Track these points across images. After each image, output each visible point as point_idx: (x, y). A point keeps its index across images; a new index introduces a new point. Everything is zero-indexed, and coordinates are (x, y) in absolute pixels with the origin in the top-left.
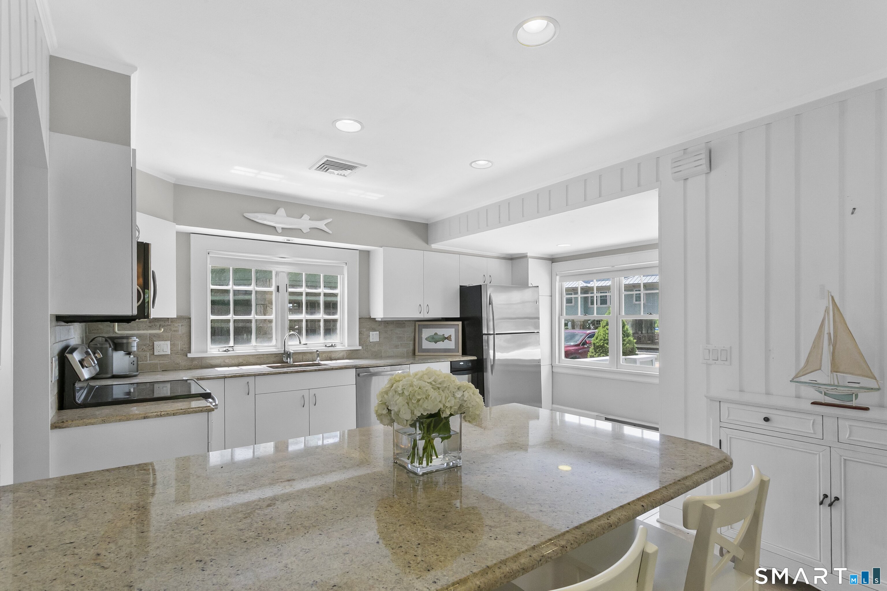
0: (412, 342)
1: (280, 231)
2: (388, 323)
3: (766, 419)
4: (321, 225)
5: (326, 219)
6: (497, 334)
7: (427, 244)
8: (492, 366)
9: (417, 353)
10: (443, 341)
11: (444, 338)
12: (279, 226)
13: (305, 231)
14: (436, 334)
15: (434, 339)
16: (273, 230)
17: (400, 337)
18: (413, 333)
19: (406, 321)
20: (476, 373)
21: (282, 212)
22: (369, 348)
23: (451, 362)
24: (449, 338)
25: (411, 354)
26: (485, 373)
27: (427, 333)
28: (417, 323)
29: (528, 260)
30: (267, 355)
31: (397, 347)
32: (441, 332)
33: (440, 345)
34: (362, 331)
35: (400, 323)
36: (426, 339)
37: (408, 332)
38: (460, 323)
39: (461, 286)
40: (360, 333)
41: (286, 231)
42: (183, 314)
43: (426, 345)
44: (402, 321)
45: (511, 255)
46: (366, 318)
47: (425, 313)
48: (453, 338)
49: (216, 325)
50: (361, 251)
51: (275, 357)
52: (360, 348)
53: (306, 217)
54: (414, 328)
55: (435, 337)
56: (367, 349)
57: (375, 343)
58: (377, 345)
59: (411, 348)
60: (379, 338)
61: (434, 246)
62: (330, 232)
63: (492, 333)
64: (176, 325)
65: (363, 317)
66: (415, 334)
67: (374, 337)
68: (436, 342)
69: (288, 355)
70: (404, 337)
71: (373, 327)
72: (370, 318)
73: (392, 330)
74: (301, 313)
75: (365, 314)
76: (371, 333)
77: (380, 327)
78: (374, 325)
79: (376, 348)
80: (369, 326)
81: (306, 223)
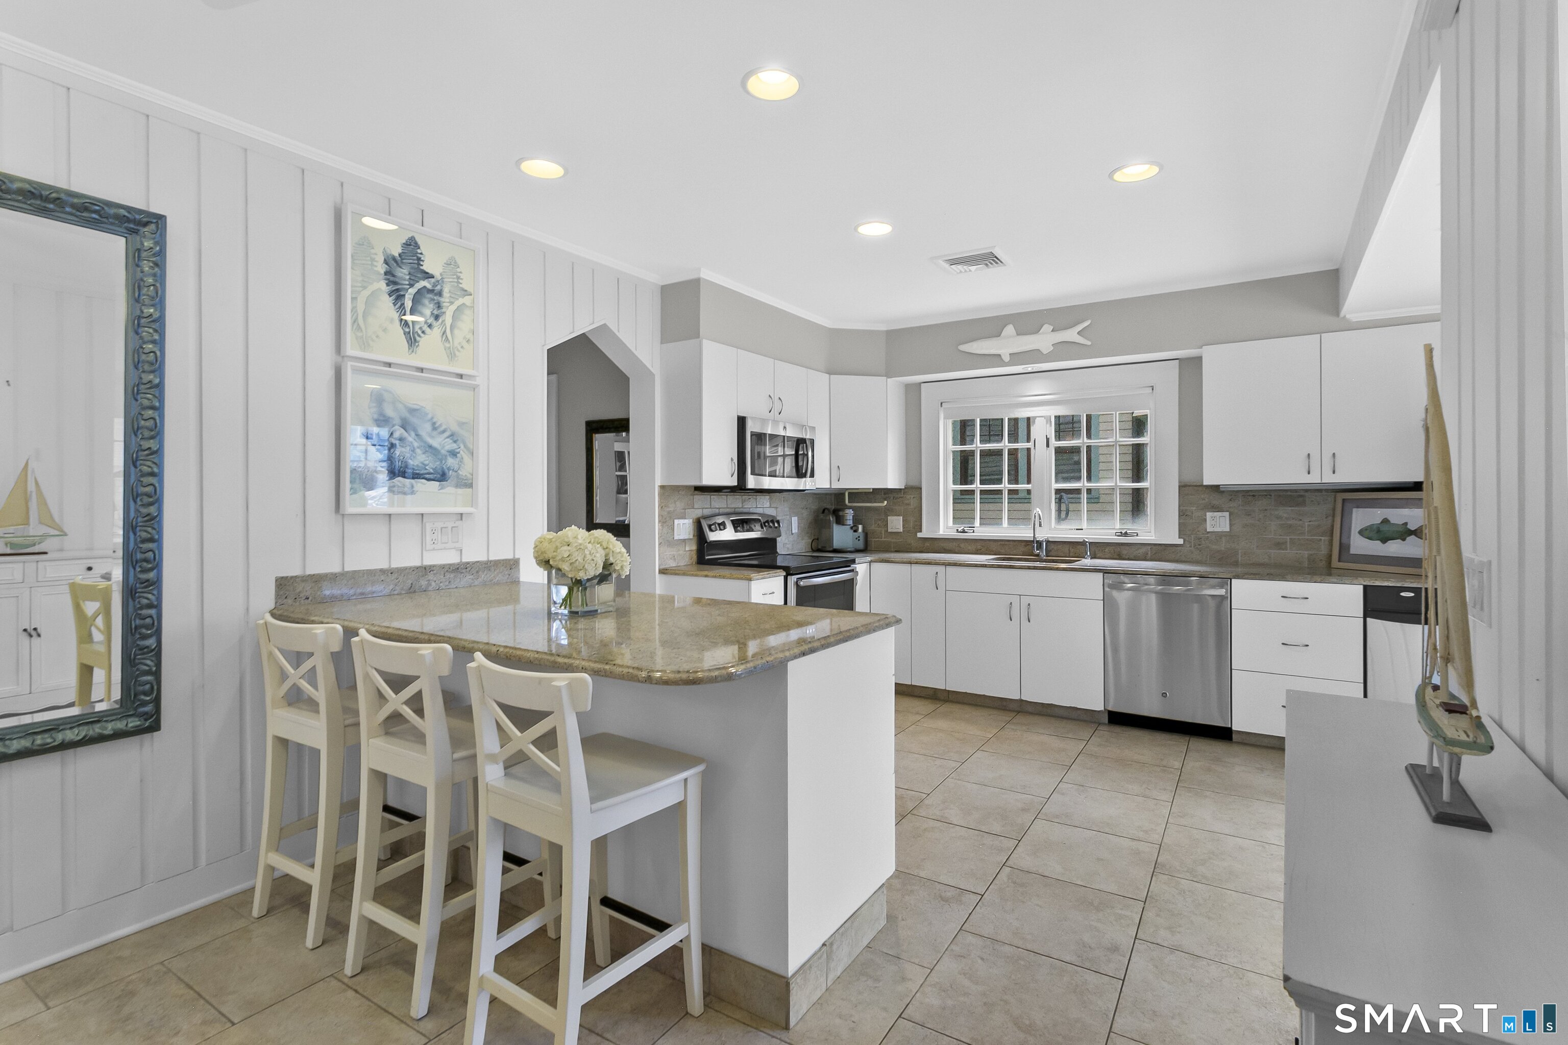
0: (1324, 538)
1: (1006, 358)
2: (1253, 496)
4: (1071, 335)
7: (1338, 313)
9: (1335, 563)
10: (1404, 540)
11: (1405, 533)
12: (1005, 353)
13: (1045, 352)
14: (1385, 521)
15: (1382, 533)
16: (995, 359)
17: (1290, 526)
18: (1329, 519)
19: (1306, 491)
21: (1010, 330)
22: (1203, 542)
23: (1365, 587)
24: (1419, 533)
25: (1323, 564)
27: (1362, 518)
28: (1341, 496)
30: (1015, 540)
31: (1279, 545)
32: (1398, 516)
34: (1186, 510)
36: (1361, 532)
37: (1313, 515)
40: (1182, 514)
42: (913, 483)
43: (1360, 545)
44: (1296, 491)
46: (1194, 486)
47: (1328, 470)
49: (960, 497)
50: (1178, 361)
52: (1181, 541)
53: (1047, 328)
54: (1329, 505)
55: (1385, 528)
56: (1200, 545)
57: (1220, 535)
58: (1223, 538)
59: (1324, 551)
60: (1231, 525)
61: (1350, 316)
62: (1089, 343)
64: (908, 497)
65: (1189, 484)
66: (1333, 521)
67: (1218, 522)
68: (1384, 541)
69: (1040, 544)
70: (1302, 527)
71: (1216, 502)
72: (1202, 486)
73: (1266, 510)
74: (1079, 479)
75: (1190, 478)
76: (1209, 515)
77: (1232, 504)
78: (1216, 500)
79: (1223, 546)
80: (1204, 501)
81: (1045, 340)
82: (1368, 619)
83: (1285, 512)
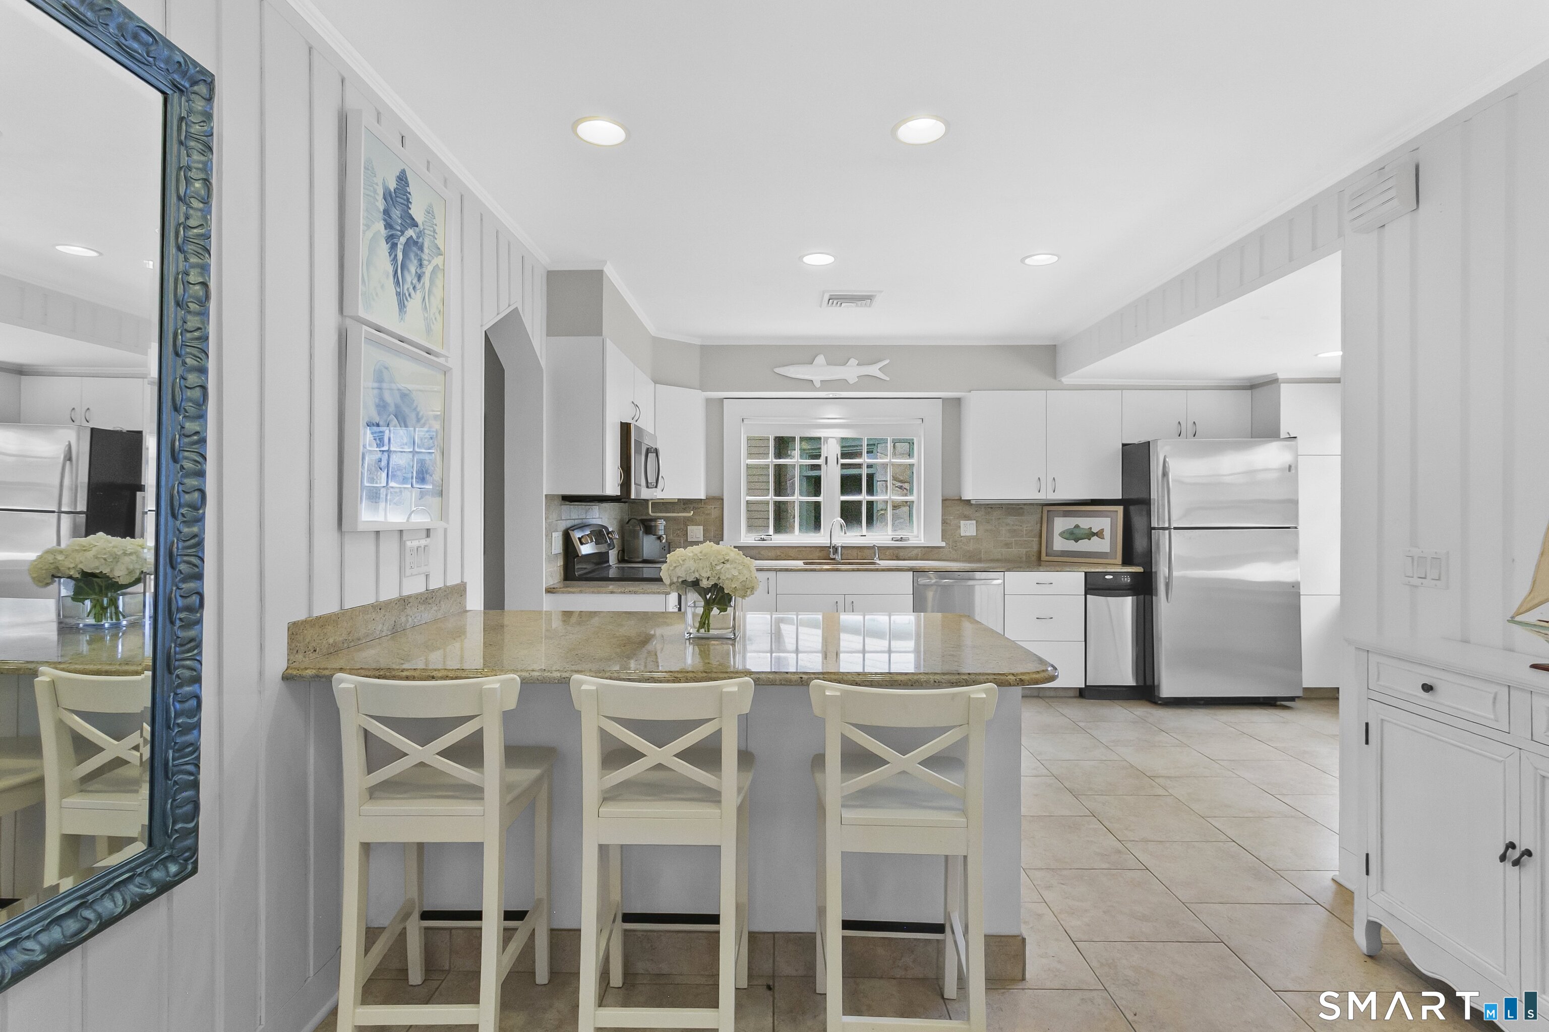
0: (1036, 539)
1: (818, 385)
2: (991, 508)
3: (1427, 688)
4: (873, 370)
5: (880, 361)
6: (1175, 528)
7: (1055, 378)
8: (1167, 585)
9: (1043, 557)
10: (1090, 539)
11: (1090, 535)
12: (817, 379)
13: (851, 382)
14: (1077, 526)
15: (1074, 535)
16: (809, 384)
17: (1015, 530)
18: (1039, 525)
19: (1025, 504)
20: (1143, 596)
21: (821, 359)
22: (958, 544)
23: (1086, 573)
24: (1099, 534)
25: (1034, 558)
26: (1154, 597)
27: (1061, 524)
28: (1046, 508)
29: (1279, 387)
30: (811, 547)
31: (1008, 545)
32: (1085, 523)
33: (1084, 546)
34: (947, 519)
35: (1014, 509)
36: (1061, 535)
37: (1029, 523)
38: (1120, 509)
39: (1124, 445)
40: (944, 522)
41: (826, 384)
42: (714, 494)
43: (1059, 544)
44: (1018, 505)
45: (1249, 379)
46: (953, 500)
47: (1050, 490)
48: (1107, 534)
49: (754, 507)
50: (944, 400)
51: (820, 551)
52: (943, 544)
53: (853, 362)
54: (1039, 516)
55: (1077, 531)
56: (955, 546)
57: (969, 538)
58: (972, 540)
59: (1035, 548)
60: (977, 530)
61: (1066, 380)
62: (886, 378)
63: (1167, 525)
64: (709, 507)
65: (949, 498)
66: (1041, 527)
67: (968, 528)
68: (1076, 541)
69: (835, 549)
70: (1022, 531)
71: (967, 513)
72: (960, 500)
73: (999, 519)
74: (859, 491)
75: (952, 494)
76: (962, 522)
77: (978, 514)
78: (968, 511)
79: (971, 547)
80: (958, 512)
81: (851, 372)
82: (1088, 596)
83: (1011, 520)
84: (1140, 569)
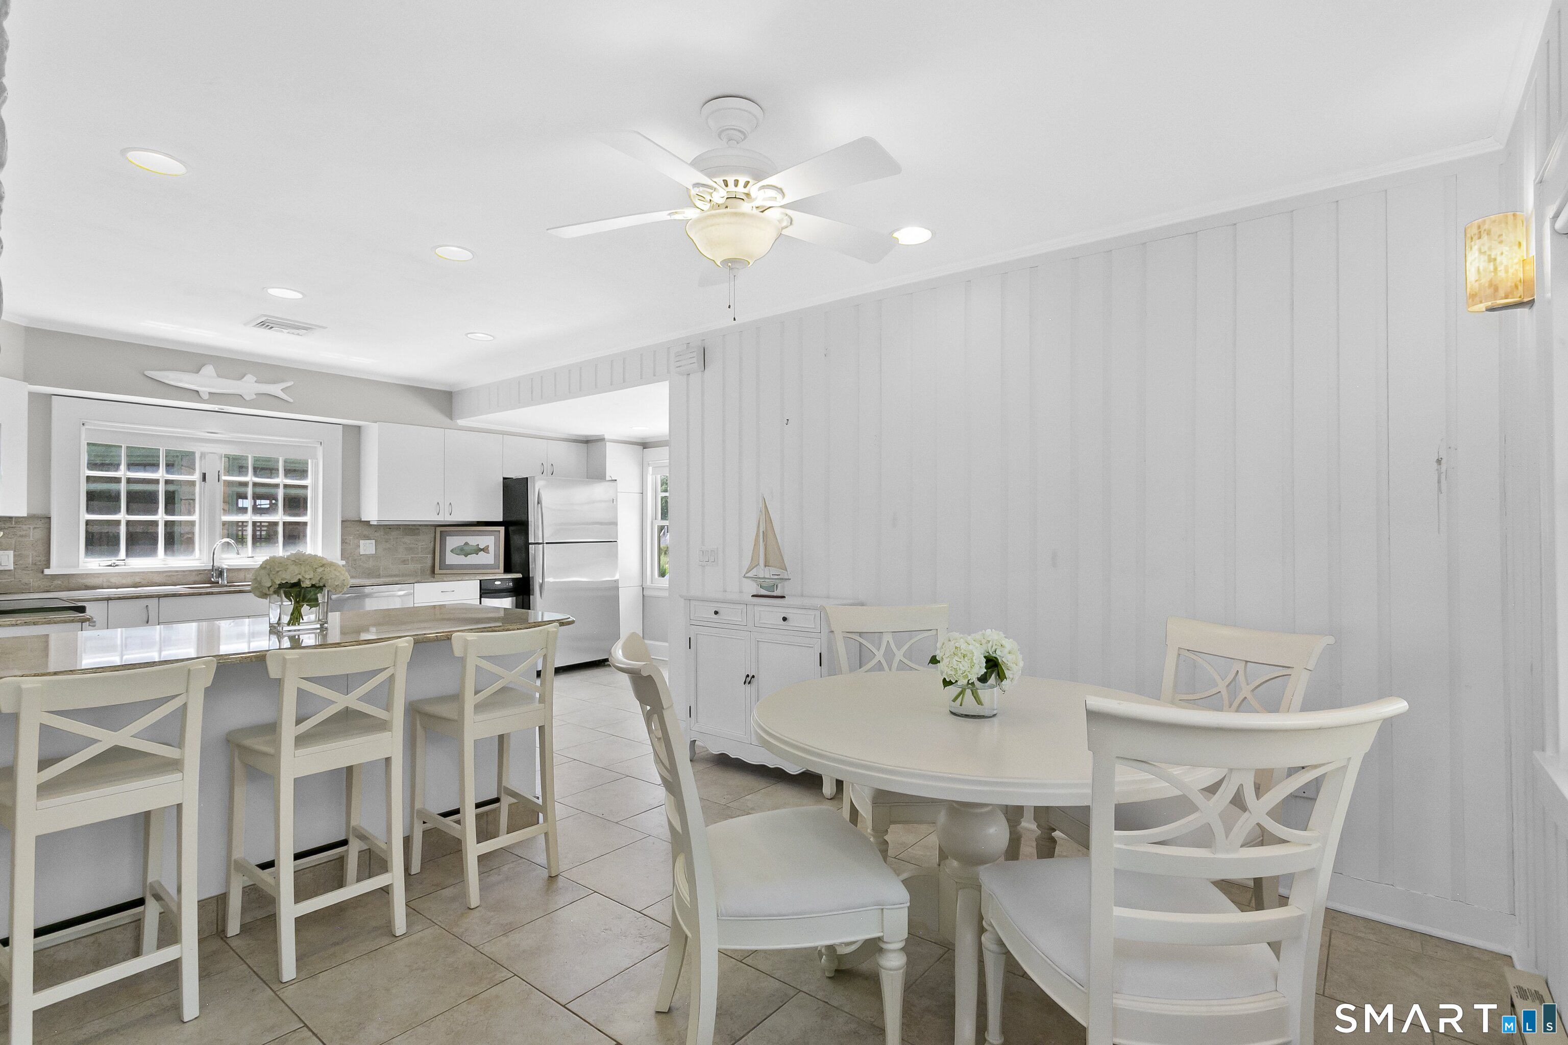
0: (430, 556)
1: (205, 395)
2: (390, 528)
3: (716, 613)
4: (275, 389)
5: (282, 381)
6: (547, 543)
7: (451, 419)
8: (541, 586)
9: (437, 570)
10: (477, 554)
11: (478, 550)
12: (204, 390)
13: (247, 398)
14: (466, 544)
15: (464, 551)
17: (411, 549)
18: (432, 543)
19: (420, 525)
20: (521, 597)
21: (209, 370)
22: (357, 562)
23: (480, 581)
24: (485, 550)
25: (429, 572)
26: (531, 596)
27: (453, 542)
28: (439, 529)
29: (606, 444)
30: (184, 571)
31: (404, 562)
32: (474, 540)
33: (472, 559)
34: (346, 539)
35: (411, 529)
36: (452, 551)
37: (424, 541)
38: (502, 529)
39: (504, 479)
40: (343, 542)
41: (214, 397)
42: (38, 511)
44: (414, 525)
45: (586, 436)
46: (353, 521)
47: (447, 514)
48: (492, 549)
49: (96, 527)
50: (344, 425)
51: (197, 576)
52: (343, 561)
53: (250, 378)
54: (433, 535)
55: (466, 548)
56: (355, 565)
57: (368, 557)
58: (371, 559)
59: (429, 563)
60: (376, 549)
61: (460, 422)
62: (292, 401)
63: (541, 541)
64: (26, 527)
65: (349, 520)
66: (435, 545)
67: (367, 547)
68: (466, 556)
69: (220, 573)
70: (417, 549)
71: (366, 533)
72: (360, 521)
73: (397, 538)
74: (244, 512)
75: (352, 516)
76: (362, 542)
77: (377, 534)
78: (367, 531)
79: (371, 564)
80: (358, 532)
81: (249, 386)
82: (482, 599)
83: (408, 539)
84: (519, 576)
